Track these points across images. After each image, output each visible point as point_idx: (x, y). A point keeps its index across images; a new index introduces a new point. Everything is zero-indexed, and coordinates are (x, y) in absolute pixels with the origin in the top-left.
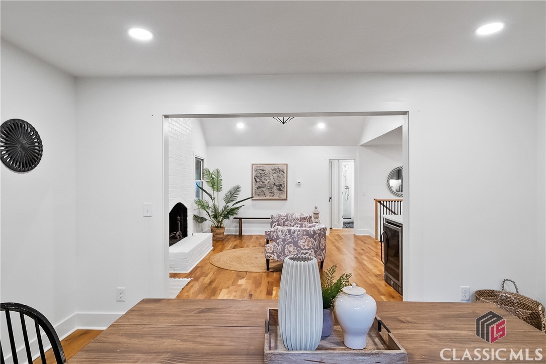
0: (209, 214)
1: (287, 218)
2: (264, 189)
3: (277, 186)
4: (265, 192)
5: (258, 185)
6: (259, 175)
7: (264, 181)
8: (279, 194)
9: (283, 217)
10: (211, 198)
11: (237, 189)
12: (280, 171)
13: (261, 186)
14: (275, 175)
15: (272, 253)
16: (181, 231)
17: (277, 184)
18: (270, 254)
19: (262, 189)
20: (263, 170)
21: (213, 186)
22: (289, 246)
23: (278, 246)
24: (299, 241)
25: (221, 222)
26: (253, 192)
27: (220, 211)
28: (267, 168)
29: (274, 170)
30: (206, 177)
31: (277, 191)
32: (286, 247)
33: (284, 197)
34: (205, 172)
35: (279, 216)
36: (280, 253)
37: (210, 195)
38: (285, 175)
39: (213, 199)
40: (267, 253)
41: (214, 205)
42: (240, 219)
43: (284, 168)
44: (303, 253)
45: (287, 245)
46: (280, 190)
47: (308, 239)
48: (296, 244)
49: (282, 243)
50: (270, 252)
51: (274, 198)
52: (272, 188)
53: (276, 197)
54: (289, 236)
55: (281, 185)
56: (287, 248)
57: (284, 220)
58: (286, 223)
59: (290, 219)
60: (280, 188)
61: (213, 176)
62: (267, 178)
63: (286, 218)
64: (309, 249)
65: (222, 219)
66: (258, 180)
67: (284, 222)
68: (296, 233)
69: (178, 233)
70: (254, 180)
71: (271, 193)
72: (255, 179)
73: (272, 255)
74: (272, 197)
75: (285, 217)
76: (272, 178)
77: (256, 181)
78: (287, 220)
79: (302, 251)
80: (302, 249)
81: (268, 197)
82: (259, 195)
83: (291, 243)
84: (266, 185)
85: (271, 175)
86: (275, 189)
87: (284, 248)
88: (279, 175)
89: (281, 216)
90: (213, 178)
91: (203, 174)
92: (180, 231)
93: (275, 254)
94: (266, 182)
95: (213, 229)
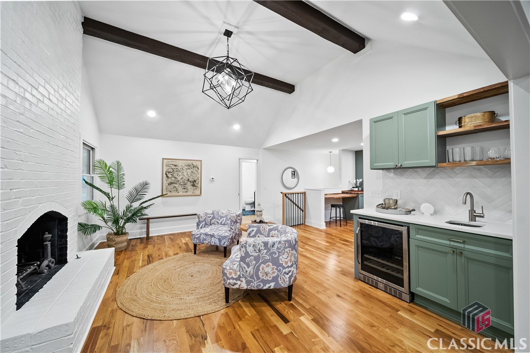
0: (104, 219)
1: (214, 216)
2: (176, 186)
3: (191, 182)
4: (178, 188)
5: (170, 181)
6: (171, 170)
7: (177, 177)
8: (192, 190)
9: (209, 215)
10: (109, 198)
11: (145, 185)
12: (194, 166)
13: (173, 181)
14: (188, 171)
15: (238, 279)
16: (52, 256)
17: (191, 179)
18: (234, 281)
19: (174, 185)
20: (176, 166)
21: (111, 183)
22: (265, 266)
23: (248, 268)
24: (281, 257)
25: (123, 227)
26: (164, 188)
27: (121, 214)
28: (180, 163)
29: (188, 165)
30: (98, 171)
31: (191, 187)
32: (261, 268)
33: (199, 193)
34: (97, 164)
35: (206, 214)
36: (252, 277)
37: (107, 195)
38: (199, 171)
39: (111, 199)
40: (228, 278)
41: (112, 206)
42: (148, 219)
43: (198, 164)
44: (285, 273)
45: (262, 265)
46: (193, 185)
47: (291, 252)
48: (276, 262)
49: (254, 262)
50: (235, 277)
51: (187, 194)
52: (185, 184)
53: (190, 193)
54: (265, 251)
55: (195, 181)
56: (263, 269)
57: (211, 218)
58: (213, 221)
59: (216, 216)
60: (194, 184)
61: (111, 169)
62: (180, 174)
63: (212, 216)
64: (292, 266)
65: (125, 223)
66: (170, 176)
67: (211, 220)
68: (276, 246)
69: (45, 263)
70: (165, 176)
71: (184, 189)
72: (166, 174)
73: (239, 282)
74: (185, 193)
75: (211, 214)
76: (186, 174)
77: (168, 177)
78: (213, 218)
79: (284, 271)
80: (284, 268)
81: (181, 193)
82: (170, 191)
83: (268, 261)
84: (179, 181)
85: (184, 171)
86: (189, 185)
87: (258, 269)
88: (193, 171)
89: (208, 214)
90: (111, 172)
91: (94, 166)
92: (50, 258)
93: (243, 279)
94: (179, 178)
95: (111, 237)
